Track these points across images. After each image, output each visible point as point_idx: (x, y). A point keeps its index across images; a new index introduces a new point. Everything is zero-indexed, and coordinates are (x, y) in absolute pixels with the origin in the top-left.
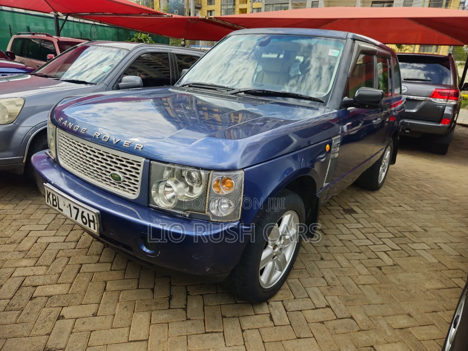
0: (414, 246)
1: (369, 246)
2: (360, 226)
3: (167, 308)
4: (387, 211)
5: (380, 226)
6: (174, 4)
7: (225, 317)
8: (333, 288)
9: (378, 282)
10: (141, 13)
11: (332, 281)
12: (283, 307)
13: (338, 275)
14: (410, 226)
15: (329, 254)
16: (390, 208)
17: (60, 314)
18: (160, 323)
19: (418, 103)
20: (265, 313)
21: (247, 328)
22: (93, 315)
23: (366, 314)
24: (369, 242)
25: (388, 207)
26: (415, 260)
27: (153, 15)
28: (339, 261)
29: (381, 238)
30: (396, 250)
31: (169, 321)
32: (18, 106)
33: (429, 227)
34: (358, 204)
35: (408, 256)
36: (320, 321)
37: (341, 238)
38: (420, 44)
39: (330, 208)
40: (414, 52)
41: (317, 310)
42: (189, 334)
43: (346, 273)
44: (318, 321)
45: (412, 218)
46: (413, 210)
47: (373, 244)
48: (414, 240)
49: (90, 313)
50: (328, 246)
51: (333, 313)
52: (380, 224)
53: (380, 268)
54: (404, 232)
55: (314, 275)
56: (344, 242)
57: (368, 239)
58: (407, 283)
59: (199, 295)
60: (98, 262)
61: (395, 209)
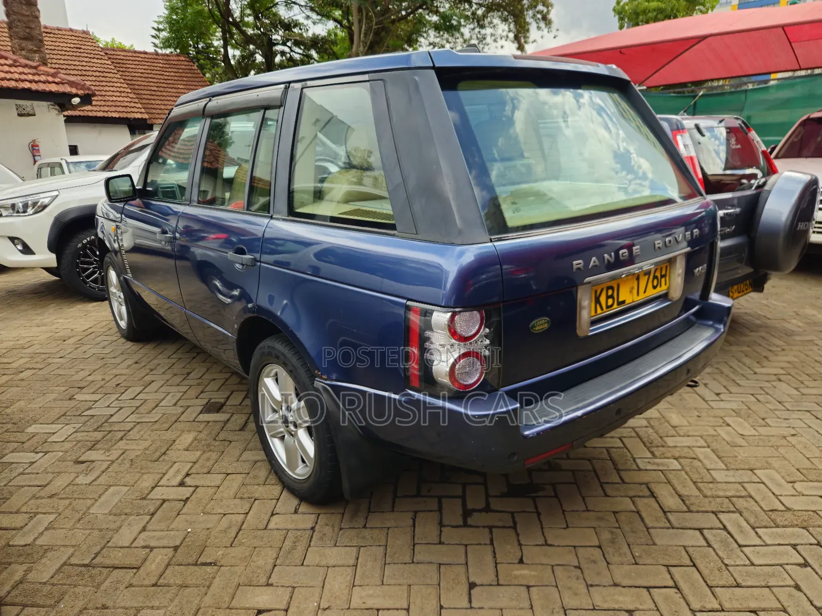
30: (86, 410)
35: (65, 413)
47: (119, 399)
48: (79, 435)
54: (105, 436)
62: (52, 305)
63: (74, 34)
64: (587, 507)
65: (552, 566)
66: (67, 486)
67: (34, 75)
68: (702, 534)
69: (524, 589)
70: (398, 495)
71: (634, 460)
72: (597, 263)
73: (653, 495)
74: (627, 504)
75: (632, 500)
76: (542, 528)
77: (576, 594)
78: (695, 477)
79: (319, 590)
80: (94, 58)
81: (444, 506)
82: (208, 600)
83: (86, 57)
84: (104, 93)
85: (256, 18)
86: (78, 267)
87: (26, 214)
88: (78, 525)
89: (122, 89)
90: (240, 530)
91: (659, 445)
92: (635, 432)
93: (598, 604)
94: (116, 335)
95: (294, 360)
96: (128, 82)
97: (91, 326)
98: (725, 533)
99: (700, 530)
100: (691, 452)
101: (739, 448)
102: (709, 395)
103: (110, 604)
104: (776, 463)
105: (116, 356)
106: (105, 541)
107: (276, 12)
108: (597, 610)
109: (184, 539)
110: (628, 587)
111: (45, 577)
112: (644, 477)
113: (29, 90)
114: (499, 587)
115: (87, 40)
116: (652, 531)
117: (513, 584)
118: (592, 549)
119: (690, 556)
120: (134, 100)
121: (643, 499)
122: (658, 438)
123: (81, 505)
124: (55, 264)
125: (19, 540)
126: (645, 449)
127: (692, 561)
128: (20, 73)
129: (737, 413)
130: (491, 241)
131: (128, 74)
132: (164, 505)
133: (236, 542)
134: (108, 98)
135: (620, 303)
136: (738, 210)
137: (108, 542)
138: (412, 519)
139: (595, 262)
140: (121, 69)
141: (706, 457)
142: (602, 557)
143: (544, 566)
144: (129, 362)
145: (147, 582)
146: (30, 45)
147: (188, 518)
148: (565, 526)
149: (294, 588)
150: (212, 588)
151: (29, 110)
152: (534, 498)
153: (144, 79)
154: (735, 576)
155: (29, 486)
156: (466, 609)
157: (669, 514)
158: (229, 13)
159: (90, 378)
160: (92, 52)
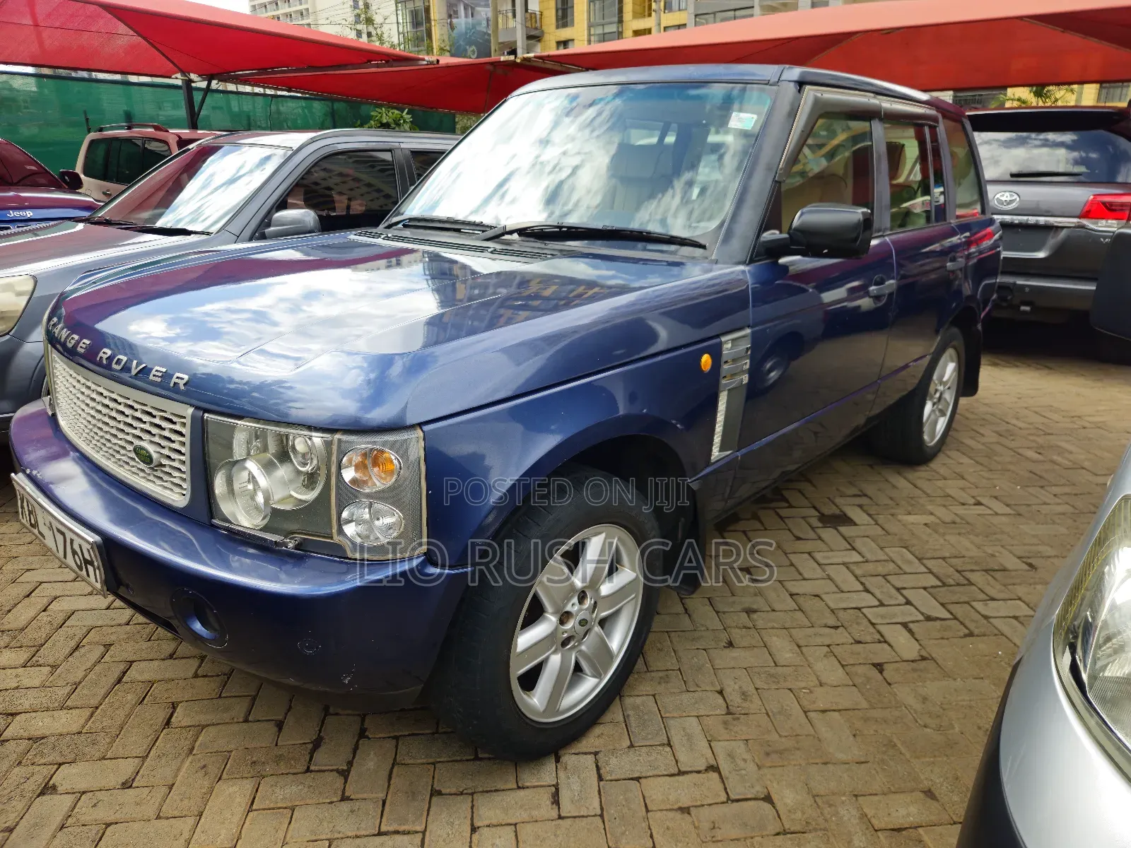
0: (990, 609)
1: (864, 610)
2: (855, 557)
3: (299, 771)
4: (939, 518)
5: (911, 557)
6: (466, 33)
7: (439, 793)
8: (738, 719)
9: (864, 704)
10: (370, 61)
11: (740, 701)
12: (595, 768)
13: (759, 684)
14: (993, 556)
15: (753, 631)
16: (949, 510)
17: (49, 781)
18: (273, 809)
19: (1052, 234)
20: (544, 784)
21: (487, 822)
22: (123, 784)
23: (809, 791)
24: (869, 600)
25: (944, 506)
26: (981, 645)
27: (395, 64)
28: (773, 650)
29: (904, 588)
30: (937, 619)
31: (297, 803)
32: (19, 294)
33: (1043, 557)
34: (864, 501)
35: (966, 636)
36: (680, 805)
37: (794, 590)
38: (1101, 82)
39: (784, 512)
40: (1079, 104)
41: (681, 778)
42: (336, 835)
43: (785, 681)
44: (676, 807)
45: (1003, 532)
46: (1012, 512)
47: (877, 603)
48: (993, 593)
49: (115, 780)
50: (755, 611)
51: (721, 786)
52: (909, 551)
53: (879, 667)
54: (972, 571)
55: (697, 686)
56: (801, 600)
57: (867, 591)
58: (944, 706)
59: (389, 738)
60: (171, 656)
61: (961, 510)
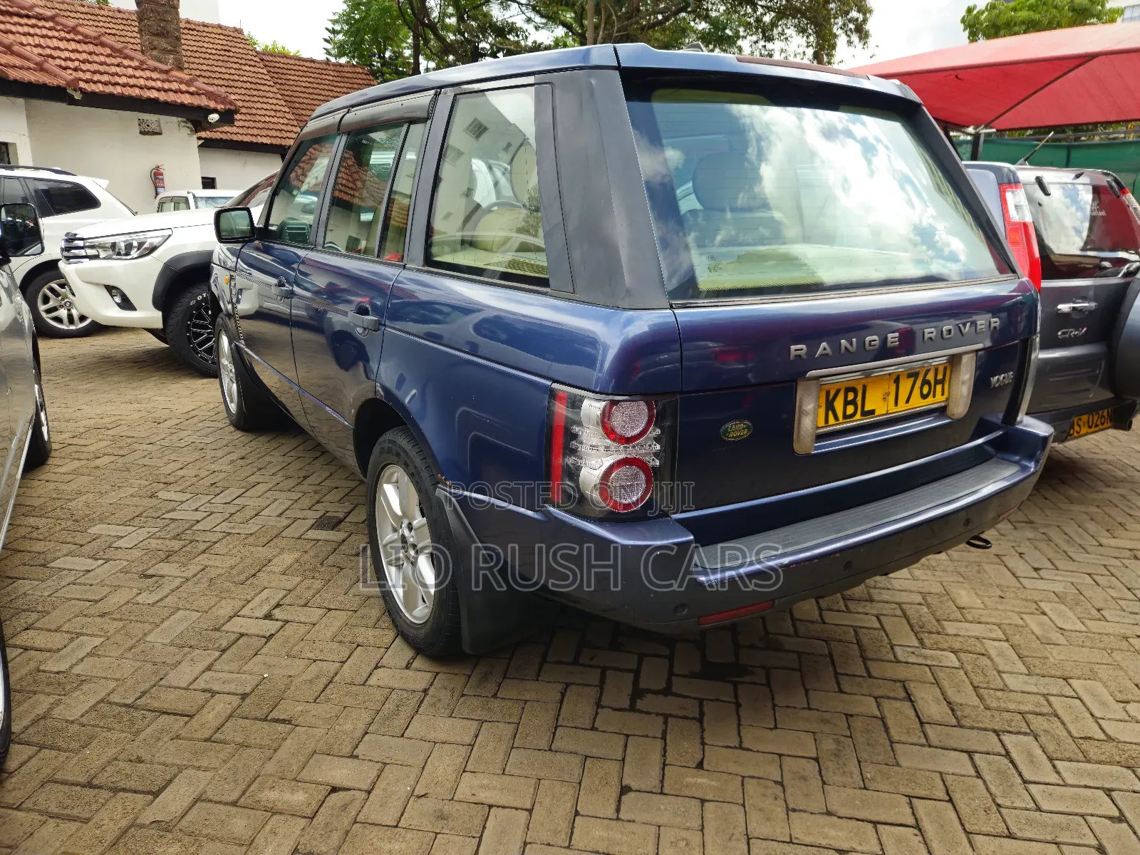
62: (153, 379)
63: (224, 32)
64: (809, 704)
65: (743, 777)
66: (125, 604)
67: (163, 81)
68: (971, 759)
69: (698, 803)
70: (548, 660)
71: (892, 648)
72: (829, 351)
73: (909, 698)
74: (870, 706)
75: (877, 702)
76: (739, 725)
77: (768, 819)
78: (978, 680)
79: (416, 771)
80: (245, 65)
81: (608, 681)
82: (270, 767)
83: (235, 63)
84: (254, 111)
85: (461, 19)
86: (189, 330)
87: (128, 257)
88: (129, 655)
89: (278, 108)
90: (331, 682)
91: (934, 630)
92: (902, 610)
93: (797, 836)
94: (224, 421)
95: (418, 460)
96: (287, 98)
97: (194, 407)
98: (1006, 761)
99: (970, 753)
100: (978, 645)
101: (1052, 646)
102: (1022, 568)
103: (147, 757)
104: (1103, 672)
105: (217, 447)
106: (158, 678)
107: (488, 12)
108: (794, 844)
109: (257, 686)
110: (846, 818)
111: (75, 714)
112: (902, 672)
113: (156, 101)
114: (663, 797)
115: (239, 40)
116: (897, 746)
117: (682, 794)
118: (804, 761)
119: (946, 787)
120: (292, 123)
121: (893, 701)
122: (934, 621)
123: (136, 629)
124: (160, 325)
125: (52, 666)
126: (912, 634)
127: (948, 794)
128: (147, 79)
129: (1060, 597)
130: (671, 307)
131: (287, 88)
132: (240, 641)
133: (322, 697)
134: (260, 118)
135: (865, 414)
136: (1093, 304)
137: (161, 679)
138: (561, 693)
139: (825, 349)
140: (280, 81)
141: (1001, 654)
142: (817, 773)
143: (730, 777)
144: (234, 457)
145: (199, 735)
146: (163, 43)
147: (267, 659)
148: (773, 727)
149: (385, 764)
150: (280, 752)
151: (154, 127)
152: (735, 685)
153: (307, 96)
154: (1009, 823)
155: (78, 600)
156: (610, 819)
157: (927, 726)
158: (425, 11)
159: (181, 473)
160: (244, 56)
